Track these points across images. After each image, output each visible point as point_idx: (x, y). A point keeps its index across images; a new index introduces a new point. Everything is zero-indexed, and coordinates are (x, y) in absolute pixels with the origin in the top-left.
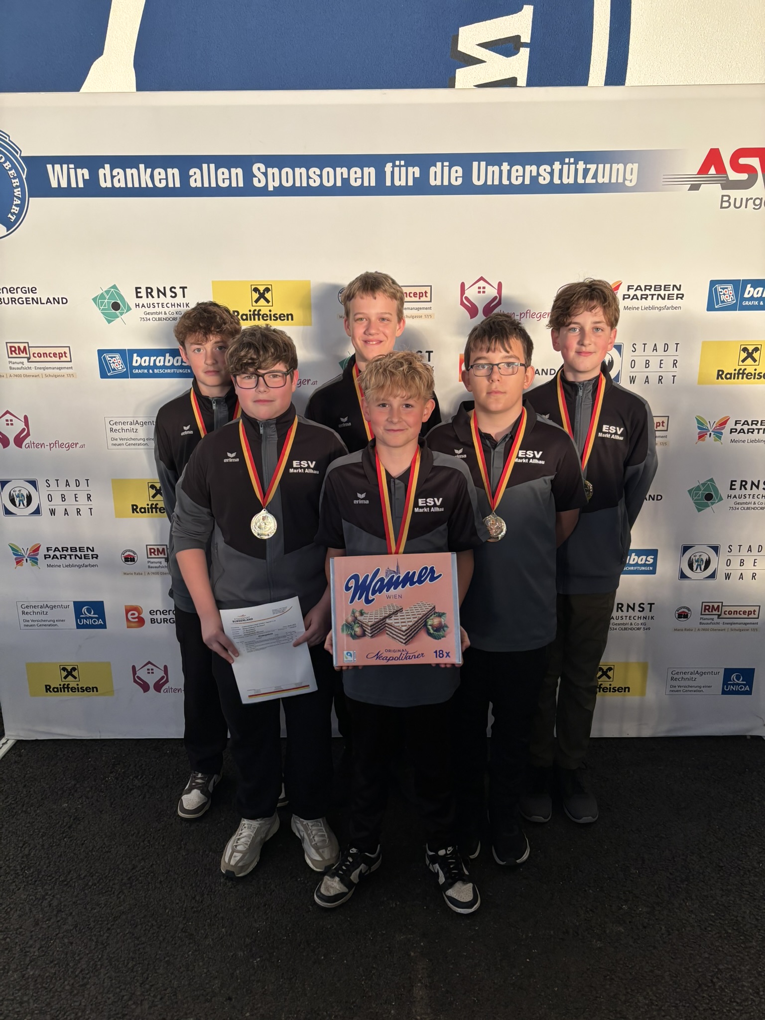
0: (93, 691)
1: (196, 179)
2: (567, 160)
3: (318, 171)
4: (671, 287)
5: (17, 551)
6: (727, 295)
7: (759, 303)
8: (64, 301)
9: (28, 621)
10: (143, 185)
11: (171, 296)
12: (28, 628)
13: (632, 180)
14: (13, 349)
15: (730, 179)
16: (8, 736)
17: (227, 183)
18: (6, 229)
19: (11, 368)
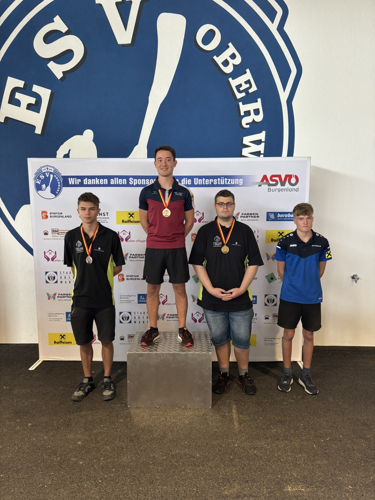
0: (70, 343)
1: (112, 182)
2: (222, 178)
3: (149, 180)
4: (255, 214)
5: (49, 295)
6: (272, 216)
7: (282, 219)
8: (71, 217)
9: (50, 319)
10: (97, 184)
11: (104, 216)
12: (50, 321)
13: (241, 183)
14: (54, 231)
15: (270, 183)
16: (40, 359)
17: (121, 183)
18: (55, 196)
19: (52, 237)
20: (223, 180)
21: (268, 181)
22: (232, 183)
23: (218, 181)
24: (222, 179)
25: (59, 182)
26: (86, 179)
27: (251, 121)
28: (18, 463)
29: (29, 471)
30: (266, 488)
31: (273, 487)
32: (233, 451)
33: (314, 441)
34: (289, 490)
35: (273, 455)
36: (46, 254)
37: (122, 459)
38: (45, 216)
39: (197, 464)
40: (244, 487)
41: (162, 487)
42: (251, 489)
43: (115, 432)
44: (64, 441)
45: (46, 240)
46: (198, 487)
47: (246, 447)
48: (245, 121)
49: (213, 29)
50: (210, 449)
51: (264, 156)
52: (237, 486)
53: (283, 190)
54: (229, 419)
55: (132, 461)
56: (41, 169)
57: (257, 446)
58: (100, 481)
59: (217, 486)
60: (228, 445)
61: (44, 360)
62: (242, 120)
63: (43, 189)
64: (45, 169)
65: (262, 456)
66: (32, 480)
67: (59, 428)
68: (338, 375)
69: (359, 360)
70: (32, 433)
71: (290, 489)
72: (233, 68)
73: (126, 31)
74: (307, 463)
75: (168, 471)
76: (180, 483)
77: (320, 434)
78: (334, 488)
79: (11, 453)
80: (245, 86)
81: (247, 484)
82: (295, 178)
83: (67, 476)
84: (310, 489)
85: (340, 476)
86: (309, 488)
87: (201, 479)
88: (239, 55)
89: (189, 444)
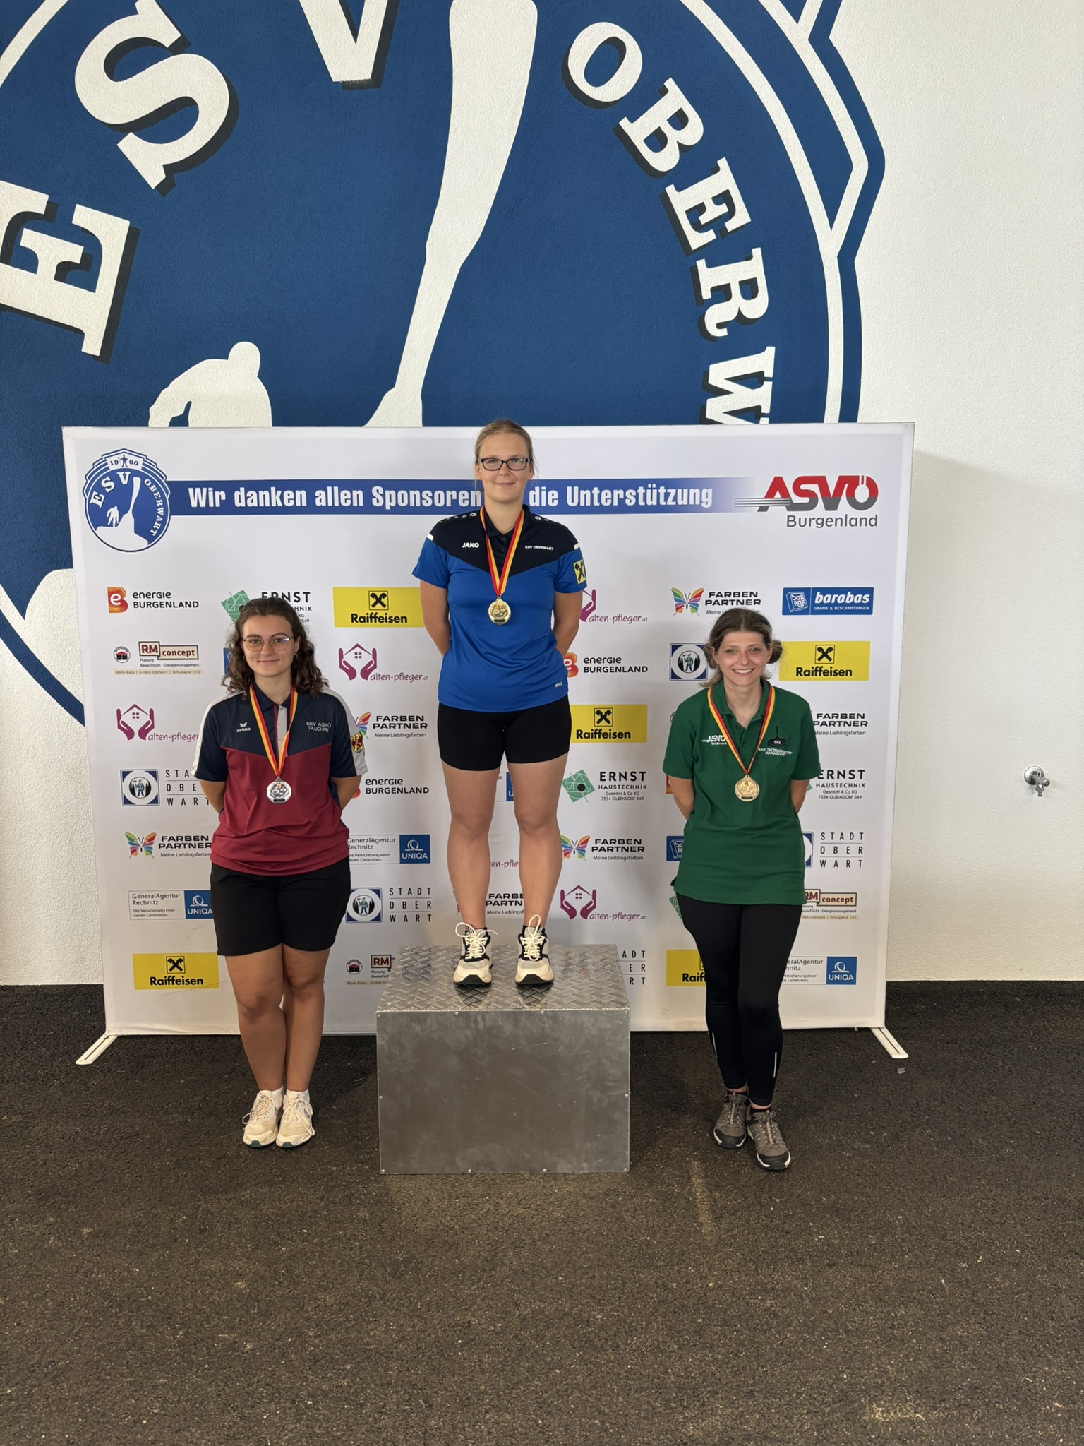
0: (198, 983)
1: (321, 499)
2: (650, 486)
3: (430, 493)
4: (749, 594)
5: (133, 840)
6: (800, 601)
7: (829, 608)
8: (196, 604)
9: (138, 911)
11: (295, 601)
12: (139, 918)
13: (708, 502)
14: (145, 648)
15: (794, 502)
16: (109, 1032)
17: (349, 503)
18: (147, 542)
19: (141, 665)
20: (655, 492)
21: (788, 496)
22: (680, 502)
23: (637, 494)
24: (652, 489)
25: (159, 499)
26: (242, 489)
27: (731, 316)
28: (56, 1350)
29: (90, 1375)
30: (808, 1412)
31: (829, 1409)
32: (701, 1302)
33: (939, 1269)
34: (877, 1416)
35: (821, 1310)
36: (123, 718)
37: (372, 1334)
38: (119, 604)
39: (598, 1343)
40: (743, 1411)
41: (498, 1416)
42: (763, 1416)
43: (345, 1249)
44: (193, 1281)
45: (122, 675)
46: (605, 1414)
47: (741, 1289)
48: (716, 317)
49: (619, 37)
50: (633, 1296)
51: (771, 422)
52: (721, 1409)
53: (832, 521)
54: (682, 1203)
55: (403, 1337)
56: (105, 460)
57: (773, 1286)
58: (309, 1402)
59: (661, 1409)
60: (688, 1283)
61: (120, 1034)
62: (705, 314)
63: (110, 520)
64: (117, 462)
65: (790, 1315)
66: (102, 1402)
67: (175, 1240)
68: (992, 1068)
69: (1049, 1021)
70: (96, 1256)
71: (879, 1413)
72: (680, 155)
73: (356, 41)
74: (924, 1334)
75: (512, 1366)
76: (552, 1402)
77: (956, 1244)
78: (1010, 1410)
79: (33, 1321)
80: (713, 212)
81: (750, 1403)
82: (867, 485)
83: (209, 1390)
84: (939, 1412)
85: (1025, 1372)
86: (936, 1409)
87: (612, 1390)
88: (697, 115)
89: (571, 1283)
